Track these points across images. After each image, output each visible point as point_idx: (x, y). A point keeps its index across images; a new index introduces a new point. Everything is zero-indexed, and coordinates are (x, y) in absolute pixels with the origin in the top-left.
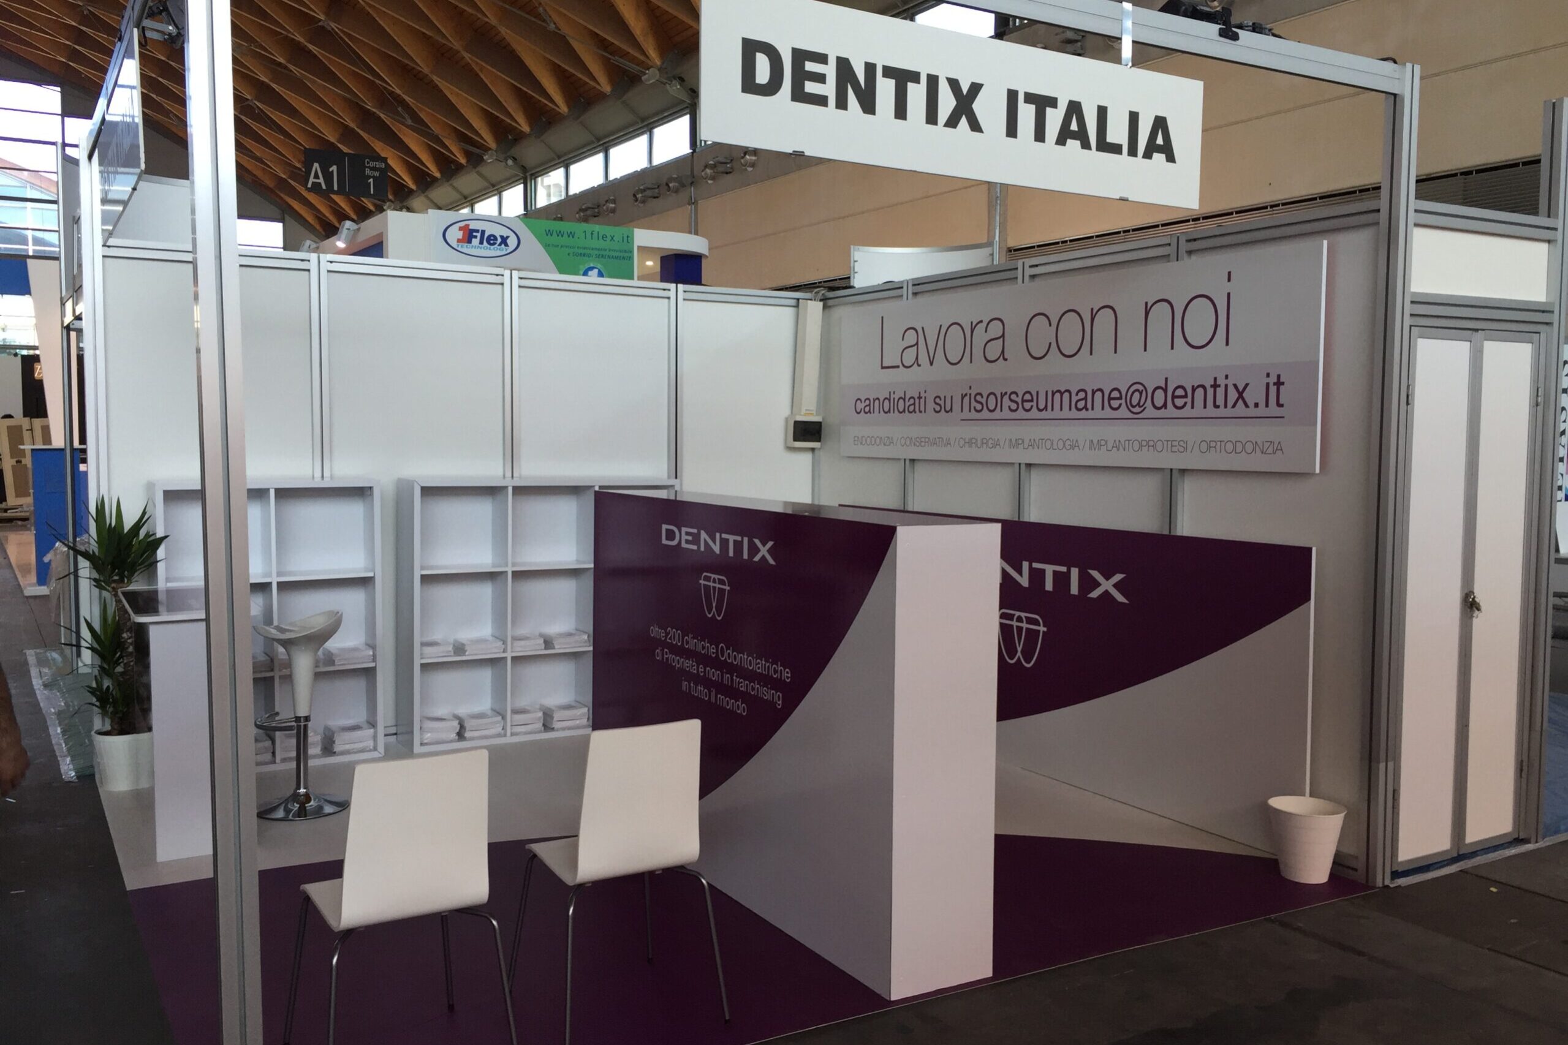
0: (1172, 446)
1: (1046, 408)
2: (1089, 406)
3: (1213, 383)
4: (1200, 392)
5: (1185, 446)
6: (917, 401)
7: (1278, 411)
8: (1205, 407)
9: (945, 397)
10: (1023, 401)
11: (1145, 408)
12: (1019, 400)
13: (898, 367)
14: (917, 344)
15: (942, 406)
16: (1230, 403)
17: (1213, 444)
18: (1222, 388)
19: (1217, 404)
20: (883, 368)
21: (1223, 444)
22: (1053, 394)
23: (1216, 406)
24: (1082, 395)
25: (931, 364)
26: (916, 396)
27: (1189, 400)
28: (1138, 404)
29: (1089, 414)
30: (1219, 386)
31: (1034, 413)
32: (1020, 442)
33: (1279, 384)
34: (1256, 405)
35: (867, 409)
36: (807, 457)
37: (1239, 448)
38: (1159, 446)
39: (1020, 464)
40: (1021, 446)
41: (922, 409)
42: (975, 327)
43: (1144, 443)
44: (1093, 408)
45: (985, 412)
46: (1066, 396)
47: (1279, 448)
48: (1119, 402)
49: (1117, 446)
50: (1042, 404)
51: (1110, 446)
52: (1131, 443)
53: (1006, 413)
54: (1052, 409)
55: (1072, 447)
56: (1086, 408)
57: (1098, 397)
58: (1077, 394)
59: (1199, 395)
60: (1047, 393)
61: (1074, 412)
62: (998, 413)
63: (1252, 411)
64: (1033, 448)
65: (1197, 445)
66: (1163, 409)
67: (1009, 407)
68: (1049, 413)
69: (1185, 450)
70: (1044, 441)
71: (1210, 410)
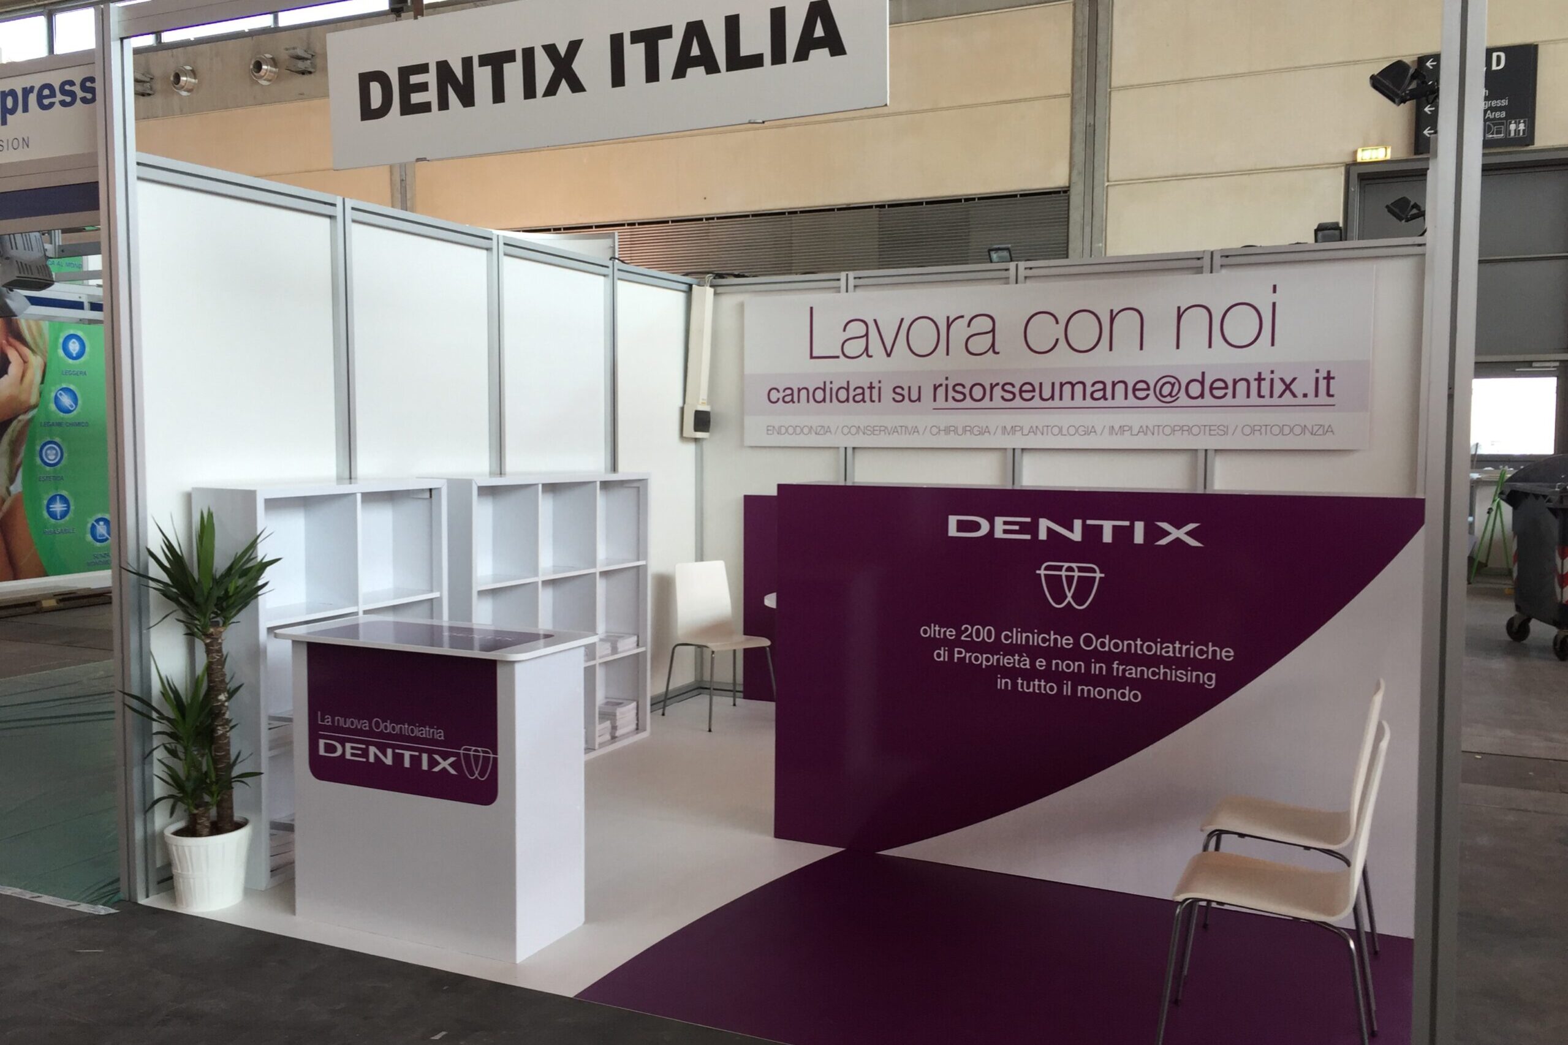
1: (1052, 397)
2: (1109, 395)
3: (1256, 377)
5: (1225, 429)
6: (867, 392)
7: (1330, 401)
9: (909, 388)
10: (1021, 391)
11: (1178, 398)
12: (1016, 390)
13: (838, 357)
14: (867, 335)
16: (1276, 394)
17: (1257, 428)
18: (1268, 381)
19: (1262, 394)
20: (812, 357)
21: (1268, 428)
23: (1260, 396)
24: (1100, 386)
25: (889, 355)
26: (866, 385)
27: (1230, 391)
28: (1170, 395)
29: (1109, 403)
30: (1264, 379)
31: (1037, 402)
32: (1018, 428)
33: (1329, 378)
34: (1305, 396)
35: (788, 399)
36: (691, 447)
37: (1287, 430)
38: (1195, 430)
39: (1014, 449)
40: (1017, 433)
41: (875, 397)
42: (952, 322)
43: (1177, 428)
44: (1113, 398)
45: (968, 402)
46: (1079, 389)
47: (1329, 430)
48: (1146, 392)
49: (1144, 430)
50: (1047, 394)
51: (1135, 431)
52: (1161, 428)
53: (998, 402)
54: (1061, 399)
55: (1087, 433)
56: (1104, 397)
57: (1120, 388)
58: (1093, 385)
59: (1242, 387)
60: (1053, 384)
61: (1089, 402)
62: (986, 402)
63: (1300, 400)
64: (1036, 434)
65: (1239, 429)
66: (1200, 399)
67: (1003, 397)
68: (1057, 402)
69: (1226, 433)
70: (1050, 428)
71: (1254, 399)
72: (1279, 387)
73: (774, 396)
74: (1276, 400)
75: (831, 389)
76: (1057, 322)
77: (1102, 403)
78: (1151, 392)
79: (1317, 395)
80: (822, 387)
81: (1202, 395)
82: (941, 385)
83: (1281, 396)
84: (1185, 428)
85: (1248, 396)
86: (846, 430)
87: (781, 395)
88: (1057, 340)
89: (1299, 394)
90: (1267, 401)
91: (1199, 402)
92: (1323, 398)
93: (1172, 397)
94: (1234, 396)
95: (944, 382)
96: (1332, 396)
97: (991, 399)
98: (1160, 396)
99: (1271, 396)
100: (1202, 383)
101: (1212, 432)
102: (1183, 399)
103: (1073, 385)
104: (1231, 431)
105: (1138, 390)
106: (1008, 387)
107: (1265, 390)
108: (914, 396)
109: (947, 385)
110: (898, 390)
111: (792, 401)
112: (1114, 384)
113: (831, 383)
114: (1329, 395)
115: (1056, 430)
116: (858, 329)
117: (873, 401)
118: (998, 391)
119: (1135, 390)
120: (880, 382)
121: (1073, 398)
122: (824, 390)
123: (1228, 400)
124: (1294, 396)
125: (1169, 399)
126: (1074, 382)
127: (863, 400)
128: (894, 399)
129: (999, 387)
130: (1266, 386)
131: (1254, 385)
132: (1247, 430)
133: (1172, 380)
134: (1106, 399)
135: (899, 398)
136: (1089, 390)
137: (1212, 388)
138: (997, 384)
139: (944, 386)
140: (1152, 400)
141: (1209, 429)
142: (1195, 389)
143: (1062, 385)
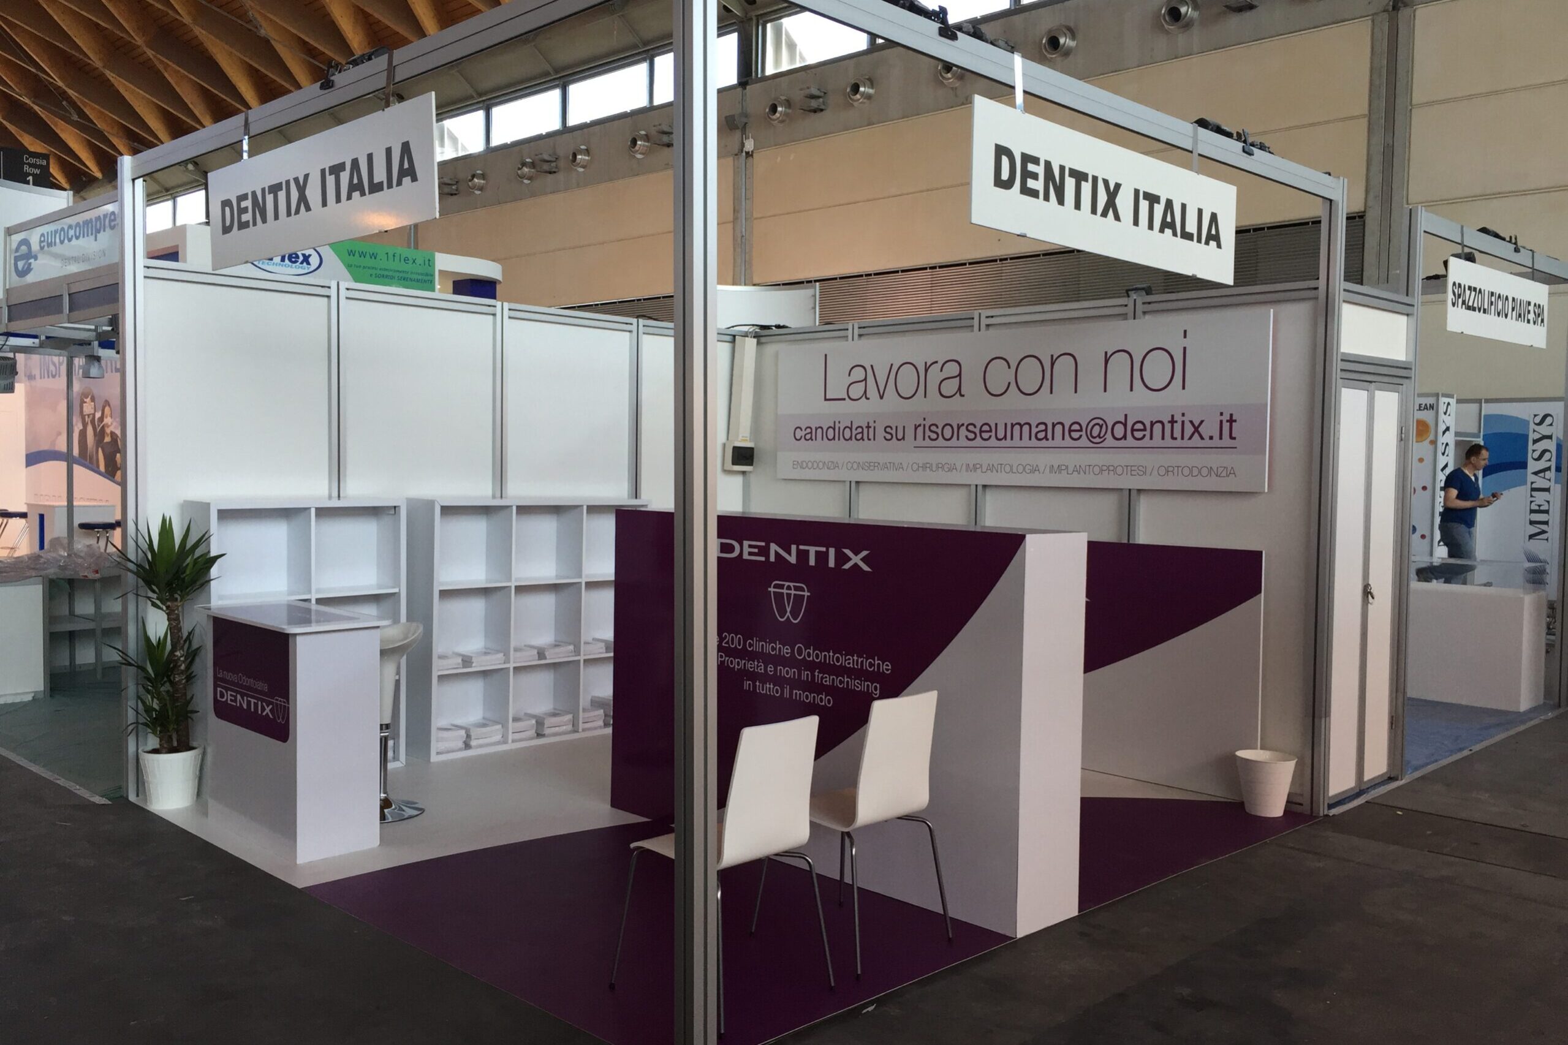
0: (1131, 470)
1: (1005, 437)
2: (1050, 436)
3: (1170, 419)
4: (1158, 427)
5: (1144, 470)
6: (865, 430)
7: (1232, 443)
8: (1163, 438)
9: (897, 427)
10: (981, 431)
11: (1105, 439)
12: (977, 431)
13: (844, 399)
14: (865, 379)
15: (893, 434)
16: (1187, 436)
17: (1171, 469)
18: (1180, 423)
19: (1175, 436)
20: (826, 399)
21: (1180, 469)
22: (1013, 426)
23: (1174, 439)
24: (1042, 427)
25: (881, 397)
26: (864, 425)
27: (1148, 433)
28: (1099, 436)
29: (1050, 443)
30: (1176, 422)
31: (993, 442)
32: (978, 466)
33: (1231, 421)
34: (1211, 438)
35: (808, 437)
36: (739, 479)
37: (1195, 472)
38: (1119, 470)
39: (976, 486)
40: (979, 471)
41: (871, 436)
42: (930, 366)
43: (1105, 468)
44: (1053, 439)
45: (941, 441)
46: (1026, 428)
47: (1232, 472)
48: (1080, 433)
49: (1078, 470)
50: (1001, 435)
52: (1091, 467)
53: (963, 442)
54: (1012, 439)
55: (1033, 471)
56: (1046, 438)
57: (1059, 428)
58: (1037, 427)
60: (1006, 424)
62: (954, 441)
63: (1207, 443)
64: (992, 472)
65: (1155, 470)
66: (1123, 441)
67: (967, 437)
68: (1008, 443)
69: (1145, 473)
70: (1003, 466)
71: (1168, 441)
72: (1189, 430)
73: (799, 434)
74: (1186, 443)
75: (839, 428)
76: (1009, 367)
77: (1044, 443)
78: (1083, 433)
79: (1221, 438)
80: (833, 426)
81: (1125, 437)
82: (920, 425)
83: (1190, 438)
84: (1111, 468)
86: (850, 465)
87: (803, 433)
88: (1009, 383)
89: (1206, 436)
90: (1179, 442)
91: (1122, 443)
92: (1226, 441)
93: (1100, 438)
94: (1151, 438)
95: (923, 423)
96: (1234, 438)
97: (958, 439)
99: (1183, 438)
100: (1125, 425)
101: (1133, 473)
102: (1110, 441)
103: (1021, 426)
104: (1148, 472)
105: (1073, 430)
106: (971, 428)
107: (1178, 433)
108: (900, 436)
109: (924, 425)
110: (888, 430)
111: (811, 439)
112: (1054, 426)
113: (839, 422)
115: (1008, 469)
116: (859, 374)
117: (869, 439)
118: (963, 431)
119: (1070, 431)
120: (875, 422)
121: (1021, 439)
122: (834, 429)
123: (1146, 442)
124: (1202, 438)
125: (1098, 440)
126: (1022, 423)
127: (862, 439)
128: (885, 437)
129: (964, 427)
130: (1178, 427)
131: (1168, 427)
132: (1162, 471)
133: (1101, 422)
134: (1047, 440)
135: (889, 437)
136: (1034, 430)
137: (1133, 430)
138: (963, 425)
139: (922, 427)
140: (1084, 441)
142: (1119, 431)
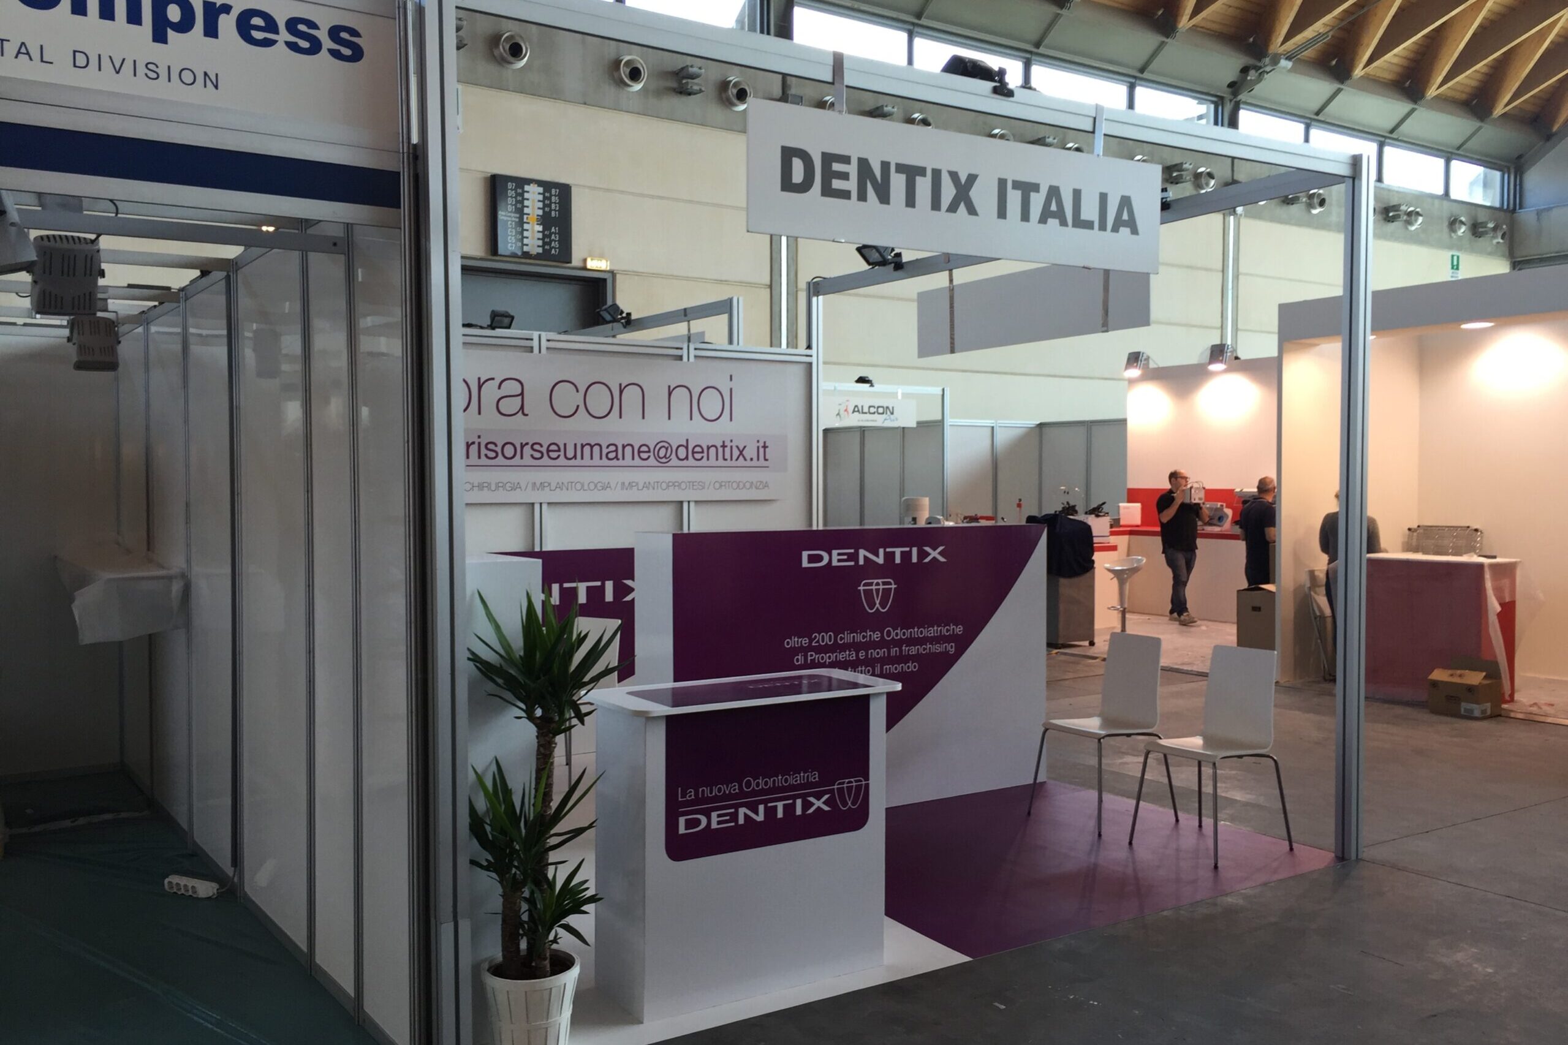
1: (575, 457)
2: (620, 456)
3: (721, 444)
5: (700, 485)
7: (766, 463)
10: (548, 451)
11: (670, 460)
12: (544, 450)
16: (735, 457)
17: (723, 484)
18: (729, 448)
19: (725, 458)
21: (730, 484)
24: (612, 448)
27: (705, 455)
29: (621, 462)
30: (727, 446)
31: (562, 461)
32: (546, 484)
33: (764, 447)
34: (752, 459)
37: (741, 485)
38: (682, 485)
39: (541, 504)
40: (547, 489)
42: (485, 382)
43: (671, 484)
44: (623, 459)
46: (596, 449)
47: (766, 486)
48: (649, 454)
49: (647, 486)
50: (570, 454)
51: (640, 487)
52: (659, 483)
53: (528, 460)
54: (582, 458)
55: (604, 488)
56: (616, 458)
57: (628, 450)
58: (608, 447)
59: (713, 451)
60: (575, 445)
61: (605, 462)
62: (517, 460)
63: (749, 463)
64: (562, 489)
65: (712, 484)
66: (685, 461)
67: (532, 456)
68: (578, 462)
69: (703, 488)
70: (574, 484)
71: (721, 462)
72: (736, 453)
74: (734, 463)
76: (578, 391)
77: (615, 462)
78: (651, 454)
79: (758, 459)
81: (687, 458)
82: (473, 443)
83: (737, 460)
84: (677, 484)
85: (717, 459)
88: (578, 406)
89: (748, 458)
90: (728, 463)
91: (685, 463)
92: (762, 462)
93: (666, 458)
94: (708, 459)
95: (477, 441)
96: (768, 460)
97: (522, 458)
98: (658, 458)
99: (731, 459)
100: (687, 448)
101: (695, 487)
102: (674, 461)
103: (592, 447)
104: (706, 487)
105: (642, 452)
106: (537, 447)
107: (728, 456)
109: (479, 443)
112: (624, 447)
114: (766, 460)
115: (579, 486)
118: (527, 450)
119: (639, 452)
121: (592, 458)
123: (704, 462)
124: (745, 460)
125: (664, 460)
126: (593, 444)
129: (528, 447)
130: (727, 450)
131: (720, 450)
132: (717, 485)
133: (666, 445)
134: (618, 459)
136: (605, 451)
137: (693, 453)
138: (527, 444)
139: (477, 444)
140: (652, 461)
141: (692, 484)
142: (682, 452)
143: (583, 446)
